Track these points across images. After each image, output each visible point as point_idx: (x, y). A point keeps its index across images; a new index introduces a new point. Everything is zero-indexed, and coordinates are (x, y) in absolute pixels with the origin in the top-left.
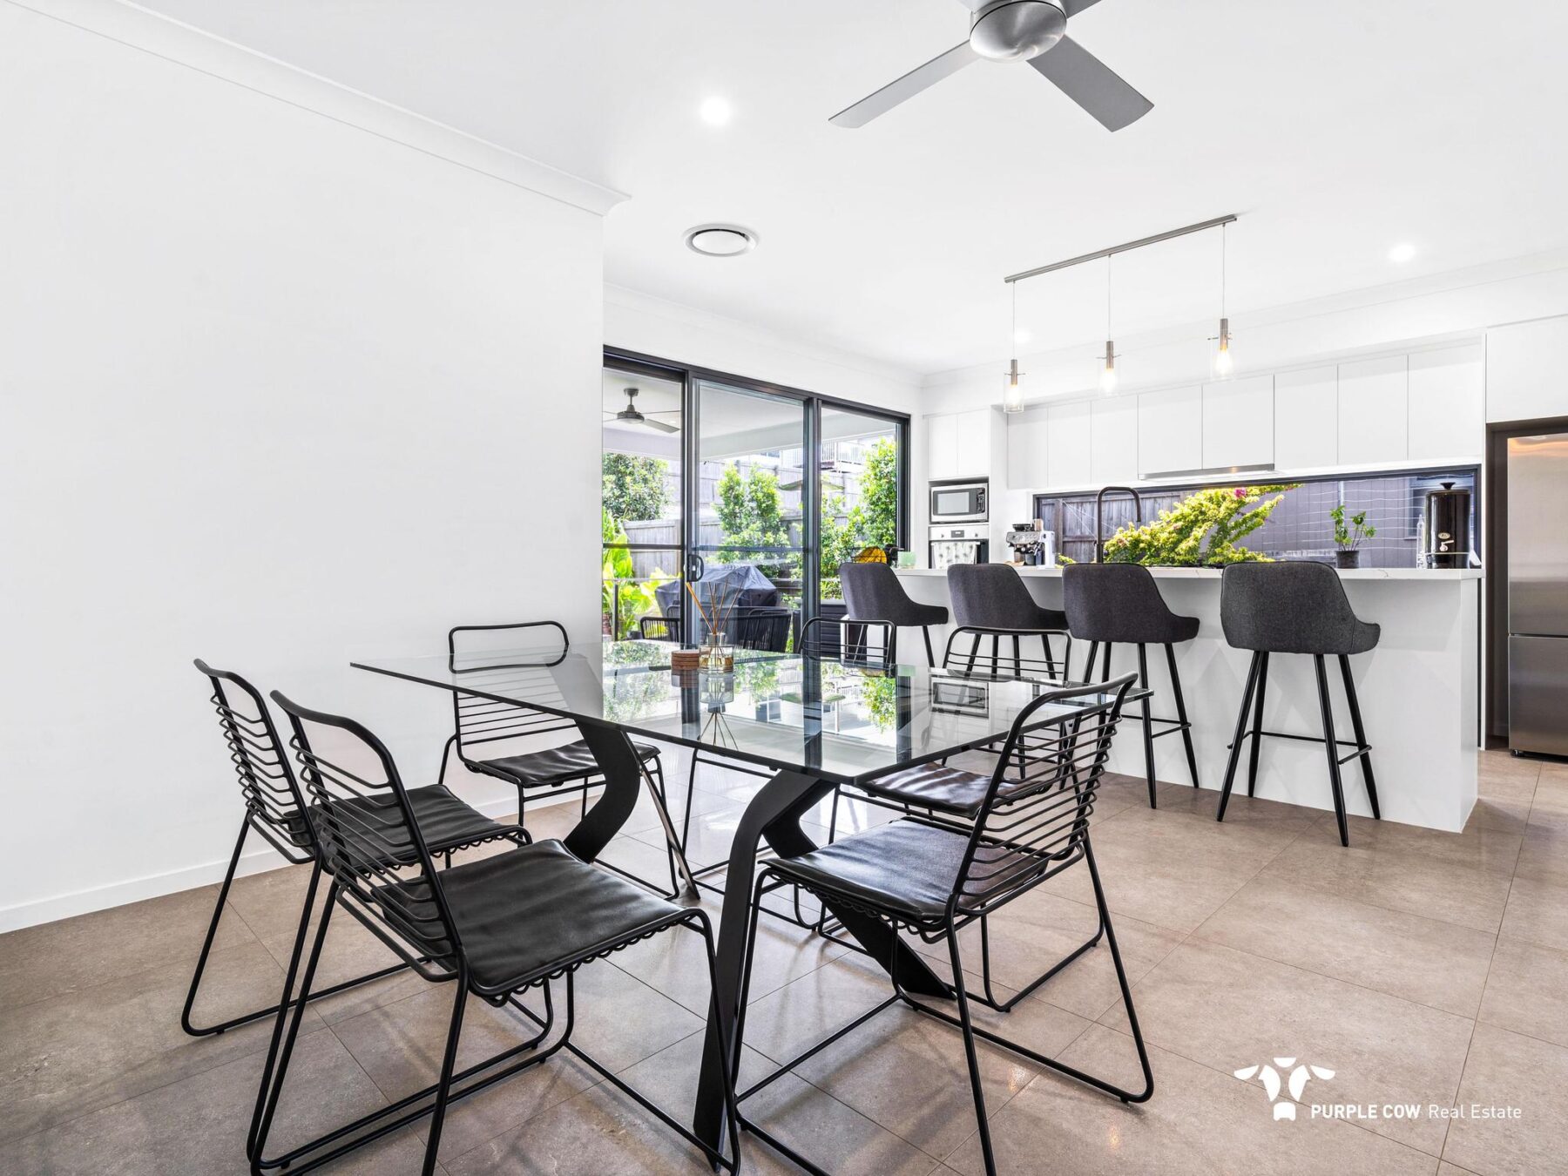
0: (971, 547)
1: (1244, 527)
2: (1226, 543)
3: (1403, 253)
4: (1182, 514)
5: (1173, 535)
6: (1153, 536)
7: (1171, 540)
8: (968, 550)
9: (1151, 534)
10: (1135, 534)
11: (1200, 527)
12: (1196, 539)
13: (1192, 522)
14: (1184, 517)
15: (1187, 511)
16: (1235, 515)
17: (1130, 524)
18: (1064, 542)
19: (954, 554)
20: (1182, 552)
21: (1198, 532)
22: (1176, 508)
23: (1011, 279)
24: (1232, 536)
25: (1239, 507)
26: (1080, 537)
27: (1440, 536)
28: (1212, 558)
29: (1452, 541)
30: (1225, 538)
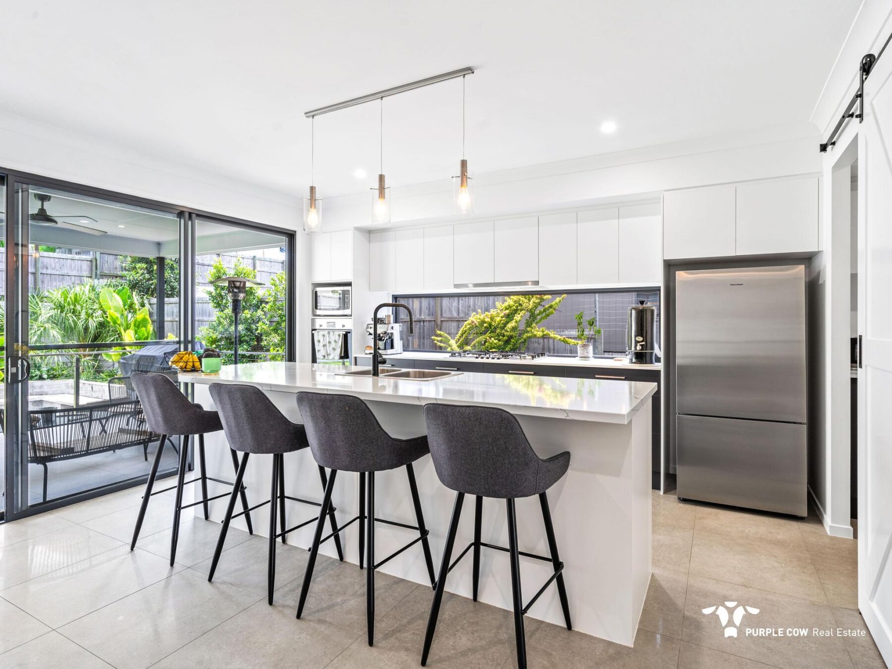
0: (339, 335)
1: (544, 315)
2: (534, 325)
3: (609, 127)
4: (509, 305)
5: (504, 318)
6: (492, 319)
7: (502, 322)
8: (337, 338)
9: (491, 318)
10: (482, 317)
11: (519, 314)
12: (516, 322)
13: (514, 310)
14: (510, 307)
15: (512, 303)
16: (539, 306)
17: (479, 310)
18: (441, 321)
19: (328, 341)
20: (508, 330)
21: (517, 317)
22: (506, 301)
23: (312, 114)
24: (538, 320)
25: (541, 302)
26: (450, 318)
27: (637, 339)
28: (526, 334)
29: (644, 343)
30: (534, 321)
